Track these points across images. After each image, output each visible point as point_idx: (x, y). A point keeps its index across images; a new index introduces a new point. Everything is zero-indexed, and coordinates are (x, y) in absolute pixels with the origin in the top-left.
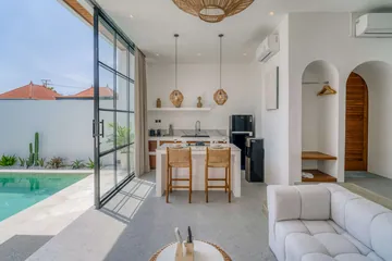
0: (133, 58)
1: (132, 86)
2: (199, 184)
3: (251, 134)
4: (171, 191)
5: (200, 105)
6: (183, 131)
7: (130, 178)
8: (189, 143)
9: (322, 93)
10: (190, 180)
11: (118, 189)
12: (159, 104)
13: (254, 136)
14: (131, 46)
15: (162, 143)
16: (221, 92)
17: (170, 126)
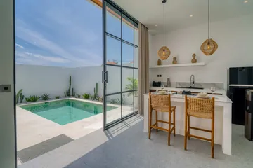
0: (137, 32)
1: (137, 50)
5: (194, 61)
6: (179, 83)
11: (122, 120)
12: (159, 63)
14: (136, 23)
16: (209, 42)
17: (168, 79)
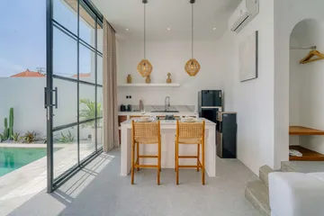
0: (100, 32)
1: (100, 60)
2: (168, 162)
3: (220, 109)
4: (138, 169)
5: (169, 81)
6: (153, 106)
7: (97, 153)
8: (158, 118)
9: (307, 60)
10: (159, 157)
11: (81, 166)
12: (129, 80)
13: (223, 111)
14: (99, 18)
15: (131, 117)
16: (193, 62)
17: (141, 102)
